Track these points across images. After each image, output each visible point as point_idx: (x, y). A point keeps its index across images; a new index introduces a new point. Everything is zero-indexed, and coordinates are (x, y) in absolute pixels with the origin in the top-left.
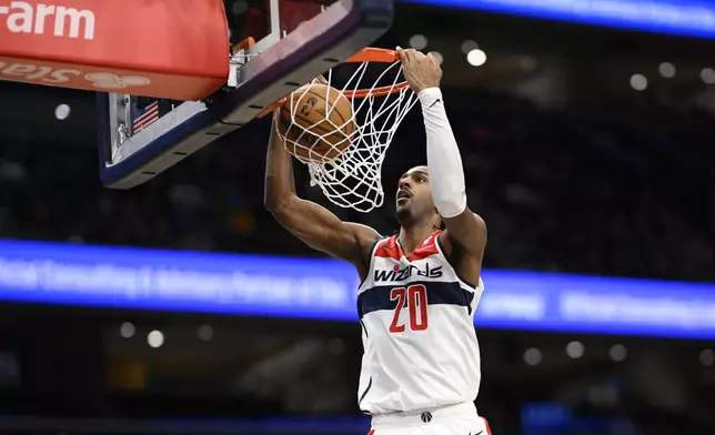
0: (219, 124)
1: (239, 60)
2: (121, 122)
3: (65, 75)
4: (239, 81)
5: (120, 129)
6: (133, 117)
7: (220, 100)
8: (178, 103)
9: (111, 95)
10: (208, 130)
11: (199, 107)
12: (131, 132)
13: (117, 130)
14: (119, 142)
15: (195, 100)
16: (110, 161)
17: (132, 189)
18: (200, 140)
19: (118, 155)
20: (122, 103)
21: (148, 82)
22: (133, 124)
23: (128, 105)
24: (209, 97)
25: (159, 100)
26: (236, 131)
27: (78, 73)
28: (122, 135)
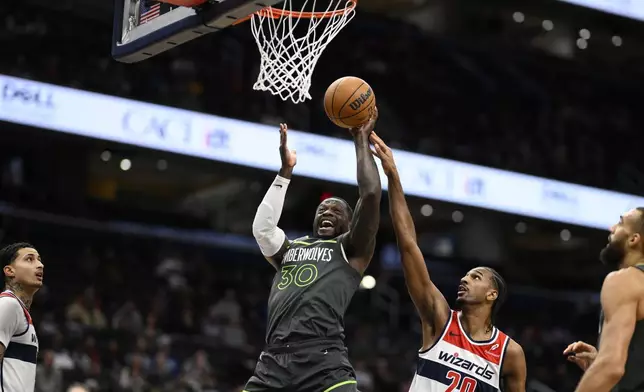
0: (203, 27)
2: (131, 14)
5: (130, 19)
6: (141, 12)
7: (207, 9)
8: (175, 7)
10: (196, 30)
11: (191, 12)
12: (138, 23)
13: (128, 20)
14: (128, 29)
15: (188, 6)
16: (120, 42)
17: (133, 64)
18: (189, 36)
19: (127, 38)
22: (140, 17)
23: (138, 2)
24: (198, 6)
25: (162, 3)
26: (214, 33)
28: (131, 24)
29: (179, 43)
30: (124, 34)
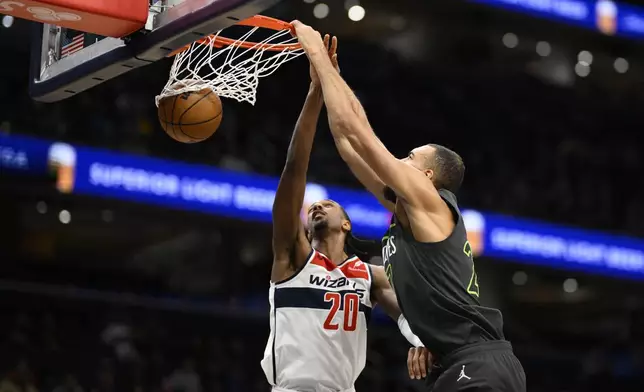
0: (134, 59)
1: (156, 9)
2: (51, 47)
3: (11, 5)
4: (154, 26)
5: (50, 53)
6: (61, 45)
7: (138, 39)
8: (101, 38)
9: (45, 25)
10: (125, 62)
11: (119, 43)
12: (59, 56)
13: (48, 53)
14: (47, 63)
15: (116, 37)
16: (39, 79)
18: (117, 70)
19: (45, 75)
20: (54, 32)
21: (80, 18)
22: (61, 50)
23: (59, 34)
24: (128, 37)
25: (85, 33)
26: (147, 66)
27: (22, 5)
28: (51, 58)
29: (106, 78)
30: (43, 70)
